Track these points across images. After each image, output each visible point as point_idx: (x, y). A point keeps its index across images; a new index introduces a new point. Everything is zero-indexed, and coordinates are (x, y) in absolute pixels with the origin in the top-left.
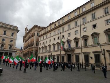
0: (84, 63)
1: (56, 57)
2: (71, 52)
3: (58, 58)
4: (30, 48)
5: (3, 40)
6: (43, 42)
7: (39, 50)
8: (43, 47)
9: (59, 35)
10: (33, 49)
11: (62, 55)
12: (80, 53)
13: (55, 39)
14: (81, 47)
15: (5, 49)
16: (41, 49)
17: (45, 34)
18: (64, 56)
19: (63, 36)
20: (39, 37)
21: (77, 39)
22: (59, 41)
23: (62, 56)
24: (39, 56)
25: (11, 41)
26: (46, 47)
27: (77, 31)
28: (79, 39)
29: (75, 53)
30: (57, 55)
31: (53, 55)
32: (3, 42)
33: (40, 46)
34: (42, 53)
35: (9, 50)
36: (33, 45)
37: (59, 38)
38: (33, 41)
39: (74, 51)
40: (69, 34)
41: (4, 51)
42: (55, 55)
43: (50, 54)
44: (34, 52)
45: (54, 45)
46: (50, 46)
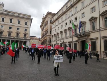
0: (104, 52)
1: (68, 45)
2: (85, 38)
3: (70, 45)
4: (45, 37)
5: (18, 29)
6: (56, 29)
7: (52, 38)
8: (56, 35)
9: (71, 18)
10: (48, 37)
11: (74, 42)
12: (97, 39)
13: (66, 24)
14: (100, 29)
15: (19, 38)
16: (54, 37)
17: (57, 19)
18: (76, 43)
19: (76, 19)
20: (52, 24)
21: (94, 19)
22: (71, 26)
23: (74, 44)
24: (52, 44)
25: (26, 30)
26: (58, 34)
27: (94, 7)
28: (96, 18)
29: (90, 38)
30: (69, 42)
31: (65, 43)
32: (18, 31)
33: (53, 34)
34: (55, 41)
35: (23, 38)
36: (47, 34)
37: (71, 22)
38: (47, 30)
39: (89, 36)
40: (83, 13)
41: (18, 40)
42: (67, 43)
43: (62, 41)
44: (48, 40)
45: (65, 30)
46: (61, 32)
